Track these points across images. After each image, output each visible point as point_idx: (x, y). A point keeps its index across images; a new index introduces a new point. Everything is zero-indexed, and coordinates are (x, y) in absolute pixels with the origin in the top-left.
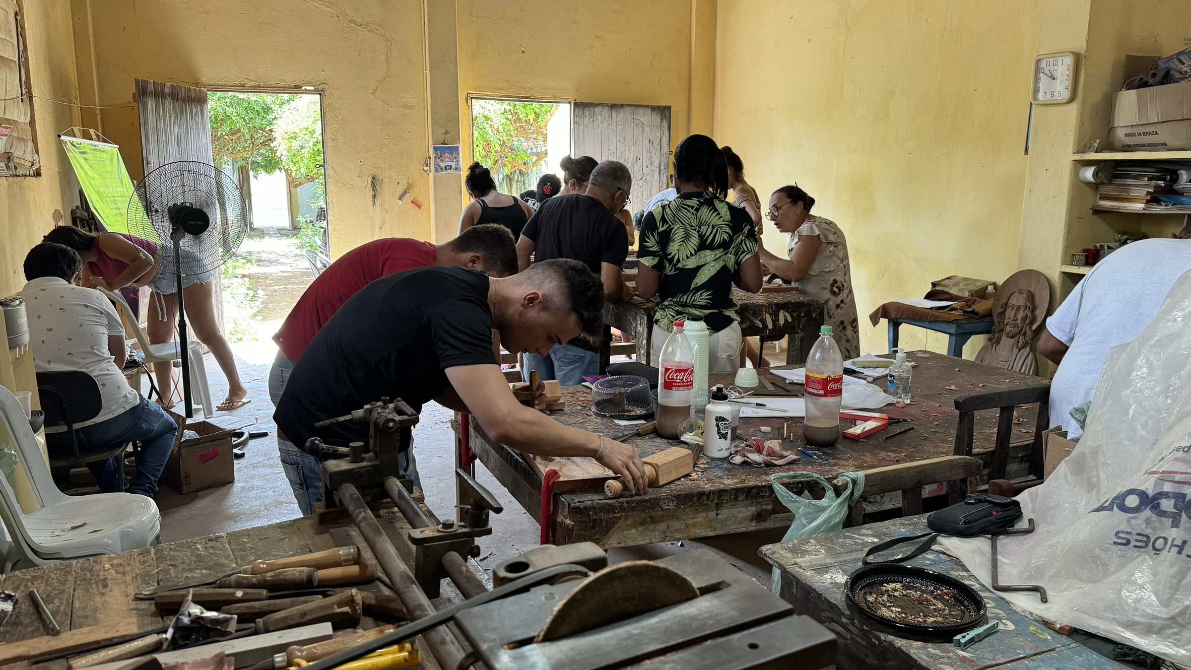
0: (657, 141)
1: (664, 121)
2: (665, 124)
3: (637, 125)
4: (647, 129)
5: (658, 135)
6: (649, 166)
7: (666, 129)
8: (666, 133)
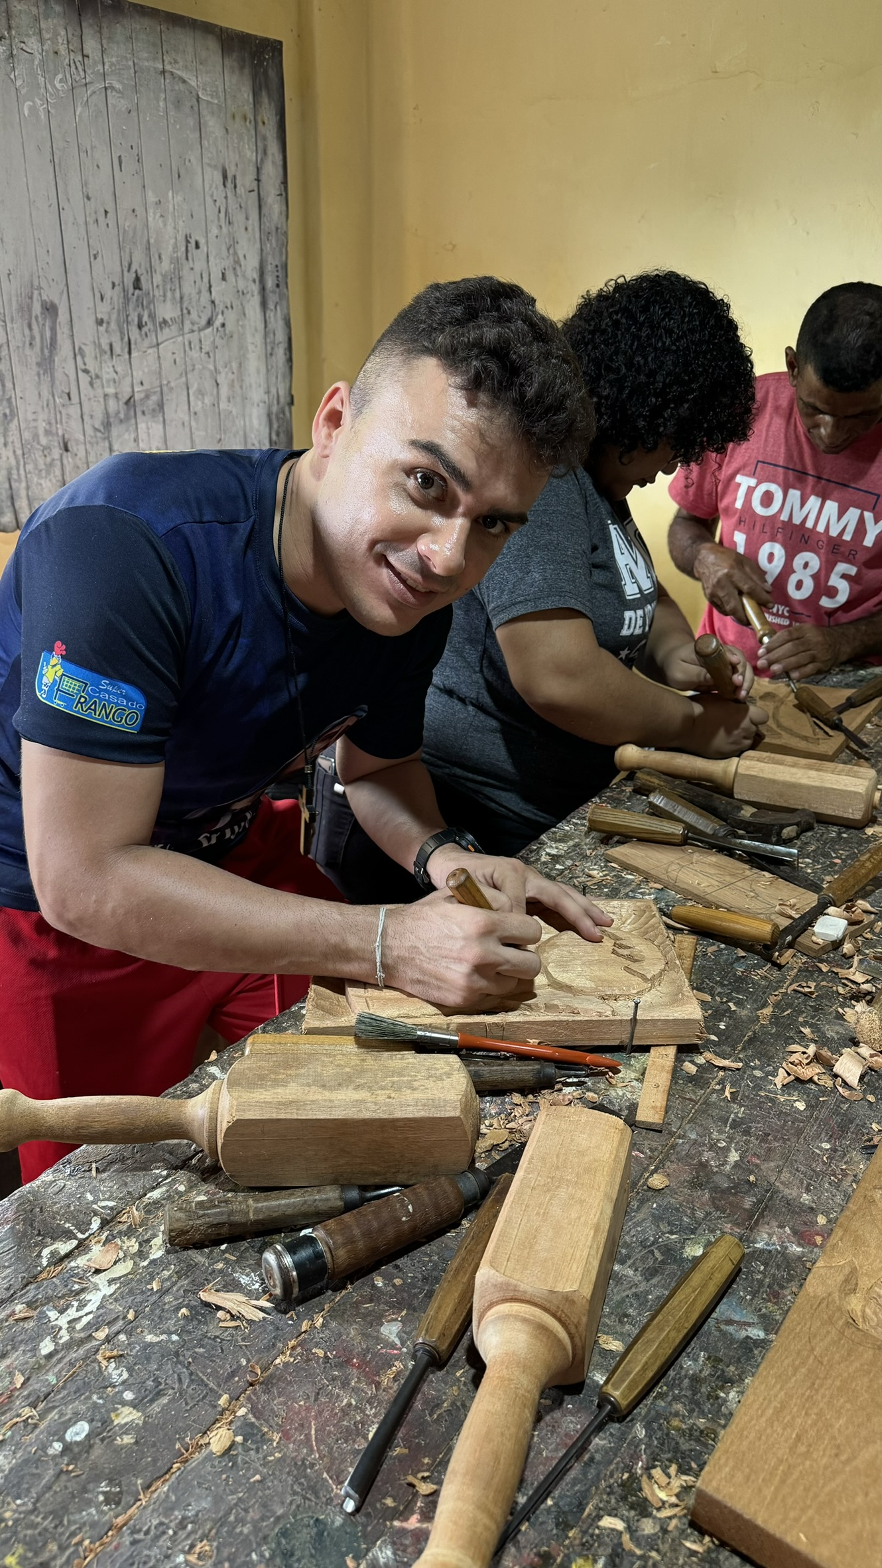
0: (246, 180)
1: (265, 100)
2: (268, 114)
3: (178, 103)
4: (213, 124)
5: (250, 154)
6: (230, 276)
7: (270, 131)
8: (274, 148)
